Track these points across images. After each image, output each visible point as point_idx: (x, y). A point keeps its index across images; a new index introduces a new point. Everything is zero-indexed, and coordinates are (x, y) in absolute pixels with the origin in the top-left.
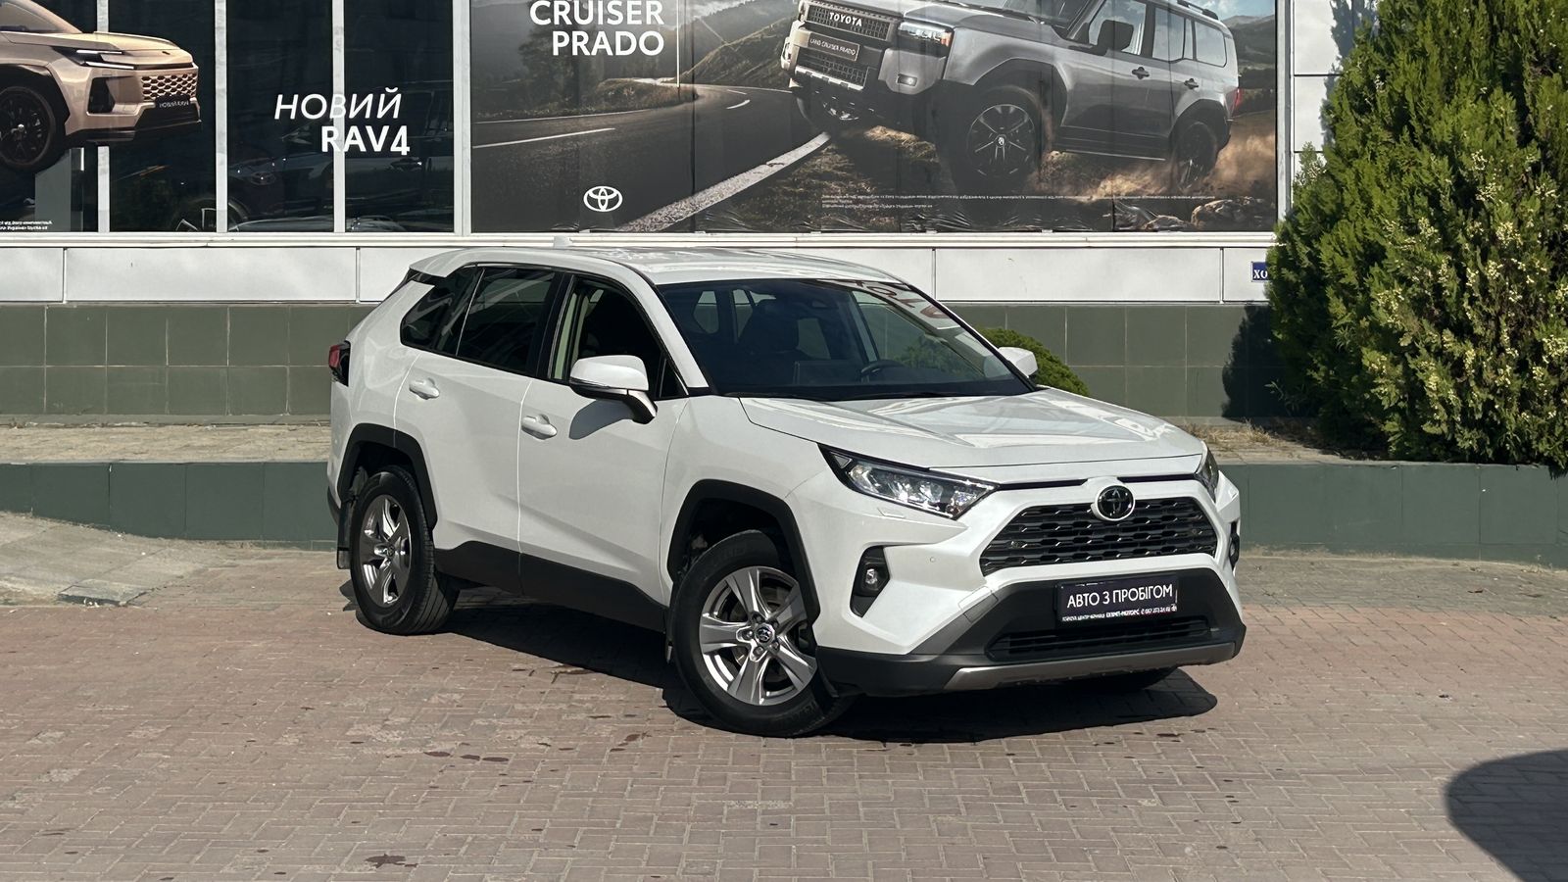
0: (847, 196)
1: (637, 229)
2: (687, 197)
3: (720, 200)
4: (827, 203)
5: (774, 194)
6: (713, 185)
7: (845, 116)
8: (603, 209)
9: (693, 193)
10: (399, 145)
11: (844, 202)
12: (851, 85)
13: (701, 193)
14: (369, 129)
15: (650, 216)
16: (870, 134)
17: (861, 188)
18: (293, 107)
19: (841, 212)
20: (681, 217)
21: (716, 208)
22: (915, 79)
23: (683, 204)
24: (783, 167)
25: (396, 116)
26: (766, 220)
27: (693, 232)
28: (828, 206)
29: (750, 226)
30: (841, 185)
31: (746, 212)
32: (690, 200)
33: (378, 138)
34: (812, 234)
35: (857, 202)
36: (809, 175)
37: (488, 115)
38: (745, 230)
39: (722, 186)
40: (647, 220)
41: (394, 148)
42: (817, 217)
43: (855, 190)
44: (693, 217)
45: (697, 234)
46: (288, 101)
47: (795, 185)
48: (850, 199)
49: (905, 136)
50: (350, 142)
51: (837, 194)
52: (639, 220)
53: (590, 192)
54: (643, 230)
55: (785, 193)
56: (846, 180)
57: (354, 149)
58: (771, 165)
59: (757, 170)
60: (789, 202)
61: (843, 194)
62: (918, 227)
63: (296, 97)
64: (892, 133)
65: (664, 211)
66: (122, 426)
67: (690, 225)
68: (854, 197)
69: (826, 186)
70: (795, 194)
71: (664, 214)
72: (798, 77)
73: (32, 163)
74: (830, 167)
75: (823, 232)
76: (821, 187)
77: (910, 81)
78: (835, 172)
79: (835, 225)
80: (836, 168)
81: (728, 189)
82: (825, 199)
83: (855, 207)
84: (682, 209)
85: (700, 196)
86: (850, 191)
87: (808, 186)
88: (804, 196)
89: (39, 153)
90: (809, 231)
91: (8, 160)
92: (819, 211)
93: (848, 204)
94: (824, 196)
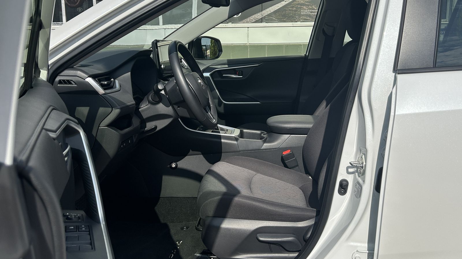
0: (309, 10)
1: (245, 22)
2: (260, 12)
3: (270, 13)
4: (302, 13)
5: (286, 10)
6: (268, 8)
8: (235, 16)
9: (262, 11)
11: (308, 12)
13: (264, 11)
15: (249, 18)
17: (313, 8)
19: (307, 15)
20: (258, 18)
21: (269, 15)
23: (259, 14)
24: (289, 2)
26: (283, 18)
27: (262, 23)
28: (303, 14)
29: (278, 20)
30: (307, 7)
31: (278, 16)
32: (261, 13)
34: (298, 22)
35: (312, 12)
36: (297, 4)
38: (277, 22)
39: (270, 8)
40: (248, 19)
42: (299, 17)
43: (311, 8)
44: (262, 18)
45: (263, 23)
47: (293, 7)
48: (310, 11)
51: (306, 10)
52: (246, 19)
54: (247, 22)
55: (290, 10)
56: (308, 5)
58: (285, 1)
59: (281, 3)
60: (291, 13)
61: (307, 10)
65: (253, 16)
67: (261, 21)
68: (311, 11)
69: (302, 8)
70: (293, 10)
71: (253, 18)
73: (76, 5)
74: (304, 2)
75: (301, 22)
76: (301, 8)
78: (305, 3)
79: (304, 19)
80: (305, 2)
81: (272, 9)
82: (302, 12)
83: (311, 14)
84: (259, 16)
85: (264, 12)
86: (309, 9)
87: (297, 8)
88: (296, 11)
89: (77, 2)
90: (297, 22)
91: (69, 5)
92: (300, 15)
93: (309, 13)
94: (302, 11)
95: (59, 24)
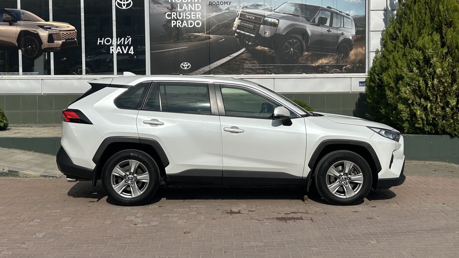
1: (195, 73)
2: (208, 65)
3: (217, 66)
5: (231, 64)
6: (215, 62)
7: (250, 43)
8: (186, 68)
9: (210, 64)
10: (131, 51)
12: (252, 35)
13: (212, 64)
14: (123, 47)
15: (198, 70)
16: (257, 48)
17: (254, 63)
18: (102, 41)
19: (249, 69)
20: (207, 71)
21: (216, 68)
22: (269, 33)
24: (234, 57)
25: (130, 44)
26: (229, 71)
28: (245, 67)
29: (225, 73)
30: (249, 62)
31: (224, 69)
32: (209, 66)
33: (125, 49)
34: (242, 75)
35: (253, 66)
36: (240, 59)
37: (155, 43)
38: (223, 74)
39: (217, 62)
40: (197, 71)
41: (130, 52)
44: (210, 71)
46: (101, 40)
47: (237, 62)
48: (251, 65)
49: (266, 48)
50: (118, 51)
51: (248, 64)
52: (195, 71)
53: (182, 64)
54: (197, 74)
55: (234, 64)
56: (250, 60)
57: (119, 52)
58: (230, 56)
59: (227, 58)
60: (235, 66)
62: (269, 73)
63: (103, 39)
64: (263, 48)
65: (202, 69)
66: (58, 127)
67: (209, 73)
69: (246, 62)
70: (237, 64)
72: (238, 33)
73: (33, 57)
74: (246, 57)
75: (245, 74)
76: (244, 62)
77: (267, 34)
79: (247, 72)
80: (249, 57)
81: (219, 63)
83: (253, 67)
84: (207, 68)
85: (211, 65)
86: (251, 63)
87: (240, 62)
88: (239, 65)
89: (35, 54)
90: (240, 74)
91: (26, 56)
92: (243, 69)
93: (251, 67)
94: (245, 65)
95: (15, 74)
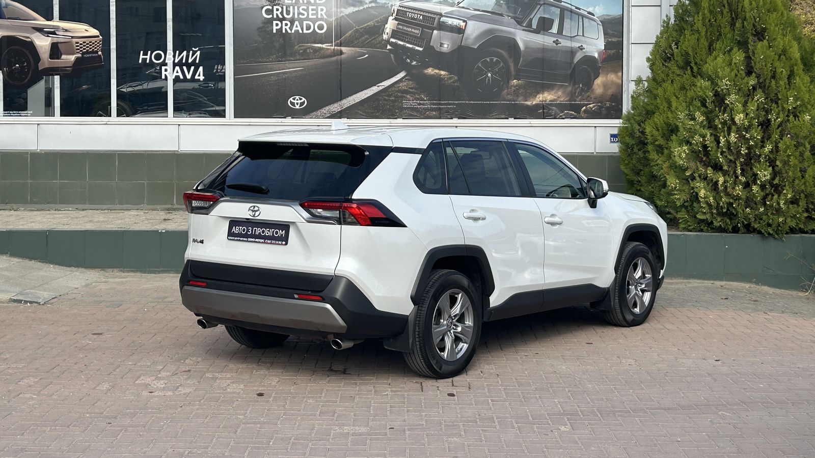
0: (415, 101)
1: (314, 117)
2: (337, 101)
3: (354, 103)
5: (380, 100)
6: (351, 96)
7: (414, 63)
8: (297, 107)
9: (341, 100)
10: (199, 76)
11: (413, 104)
12: (417, 48)
14: (185, 68)
15: (320, 110)
16: (426, 71)
17: (421, 98)
18: (148, 57)
19: (413, 109)
20: (335, 111)
21: (353, 107)
22: (448, 45)
23: (336, 105)
24: (384, 87)
25: (197, 62)
26: (376, 113)
27: (340, 118)
28: (405, 106)
29: (367, 115)
30: (412, 96)
31: (366, 109)
32: (339, 103)
33: (189, 72)
34: (398, 119)
35: (419, 104)
36: (396, 92)
37: (242, 61)
38: (366, 117)
39: (355, 96)
40: (319, 113)
41: (197, 77)
42: (400, 112)
43: (418, 99)
44: (341, 112)
45: (343, 119)
46: (145, 54)
47: (389, 96)
48: (416, 103)
49: (442, 73)
50: (175, 74)
51: (410, 100)
52: (315, 113)
53: (291, 99)
54: (317, 117)
55: (385, 100)
56: (414, 93)
57: (177, 77)
58: (379, 86)
59: (372, 88)
60: (387, 104)
61: (413, 101)
62: (449, 116)
63: (149, 52)
64: (437, 71)
65: (327, 108)
67: (340, 115)
68: (418, 102)
69: (405, 97)
70: (389, 100)
71: (326, 110)
72: (392, 44)
73: (23, 83)
74: (407, 87)
75: (403, 119)
76: (402, 97)
77: (446, 46)
78: (409, 90)
79: (409, 115)
80: (410, 88)
81: (358, 97)
83: (419, 107)
84: (336, 107)
85: (344, 101)
86: (416, 99)
87: (396, 97)
88: (394, 101)
89: (26, 79)
90: (396, 119)
91: (11, 82)
92: (402, 109)
93: (416, 105)
94: (404, 102)
